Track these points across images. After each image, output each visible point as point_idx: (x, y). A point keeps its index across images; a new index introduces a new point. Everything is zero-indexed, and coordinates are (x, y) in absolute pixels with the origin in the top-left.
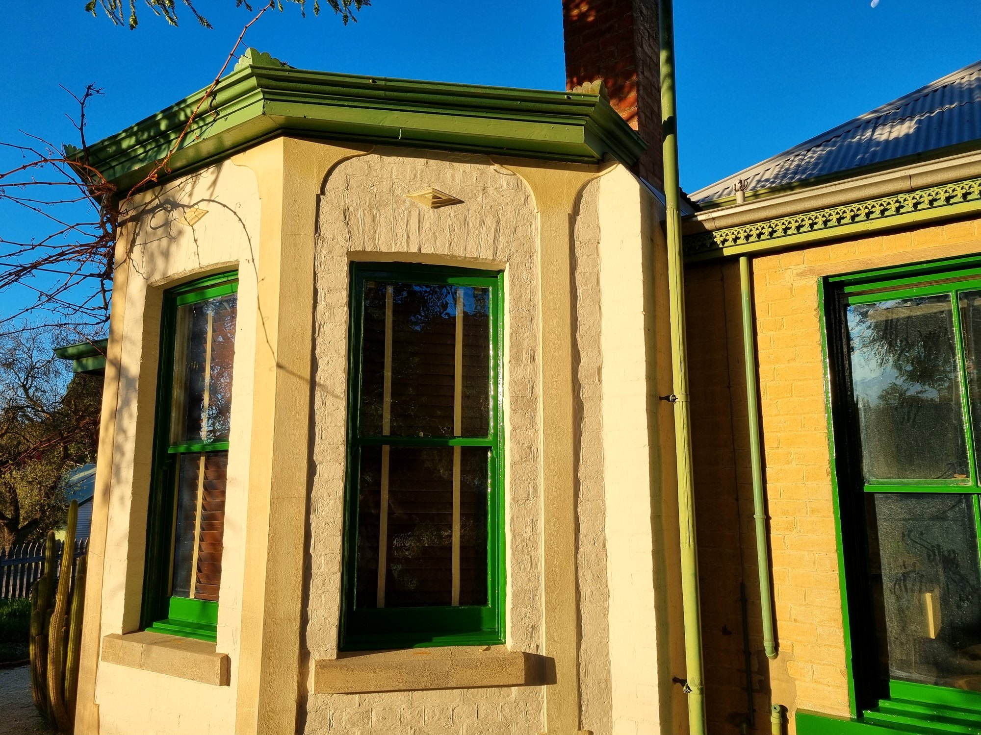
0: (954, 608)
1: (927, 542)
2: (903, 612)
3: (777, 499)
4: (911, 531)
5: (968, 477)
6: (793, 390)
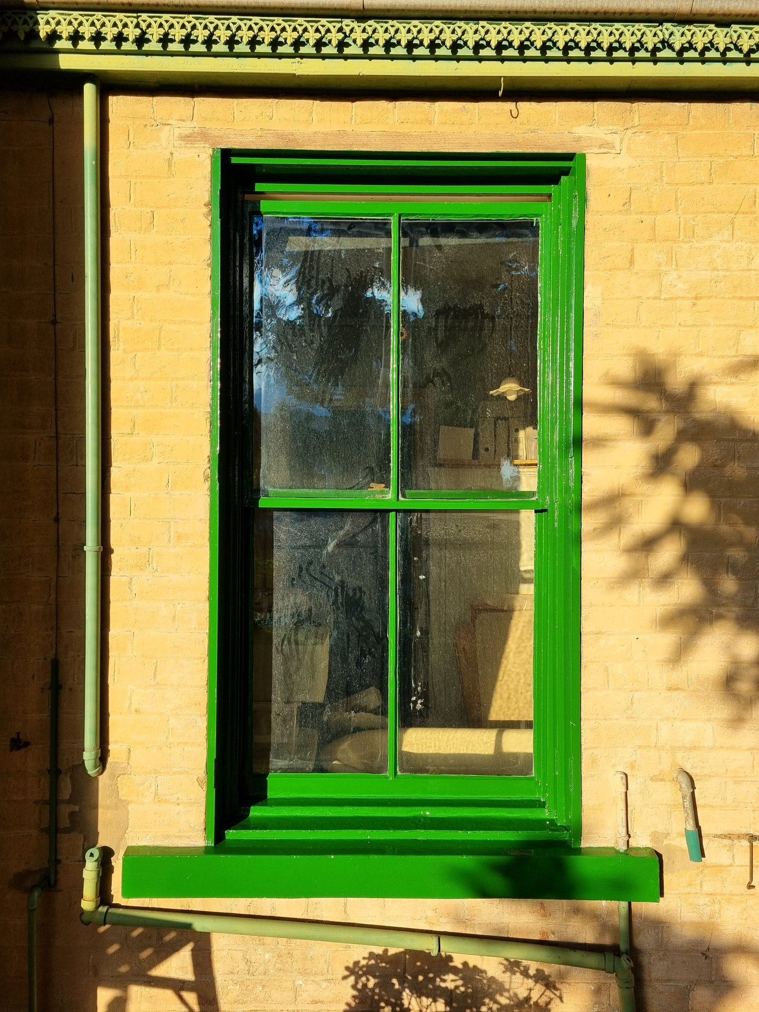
0: (353, 666)
1: (329, 578)
2: (290, 677)
3: (124, 519)
4: (310, 563)
5: (388, 486)
6: (162, 338)
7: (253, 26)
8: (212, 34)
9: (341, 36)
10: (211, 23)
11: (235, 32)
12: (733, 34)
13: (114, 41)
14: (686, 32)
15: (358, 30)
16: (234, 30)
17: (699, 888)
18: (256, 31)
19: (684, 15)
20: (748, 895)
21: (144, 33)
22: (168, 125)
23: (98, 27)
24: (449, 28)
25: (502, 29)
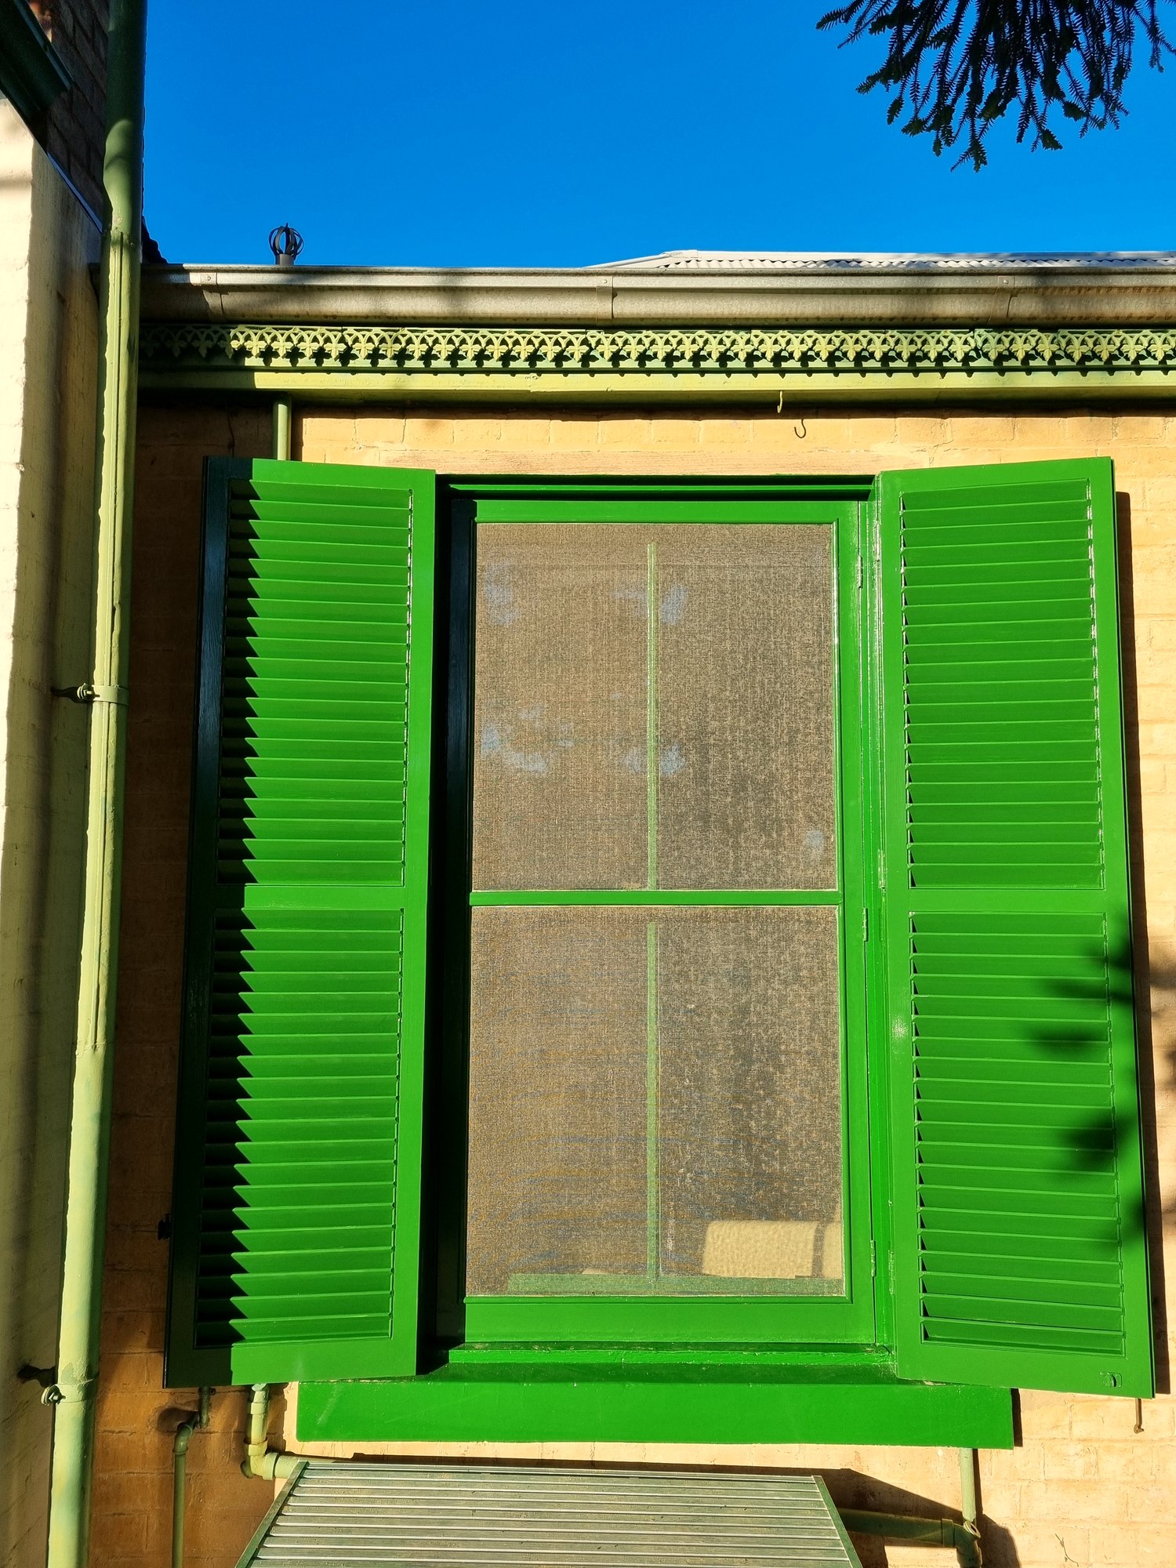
7: (481, 339)
8: (431, 349)
9: (585, 349)
10: (430, 336)
11: (459, 346)
12: (1062, 340)
13: (313, 358)
14: (1004, 338)
15: (606, 342)
16: (457, 344)
17: (1067, 1431)
18: (484, 345)
19: (999, 318)
20: (1134, 1441)
21: (349, 349)
22: (373, 447)
23: (295, 342)
24: (715, 337)
25: (779, 338)
